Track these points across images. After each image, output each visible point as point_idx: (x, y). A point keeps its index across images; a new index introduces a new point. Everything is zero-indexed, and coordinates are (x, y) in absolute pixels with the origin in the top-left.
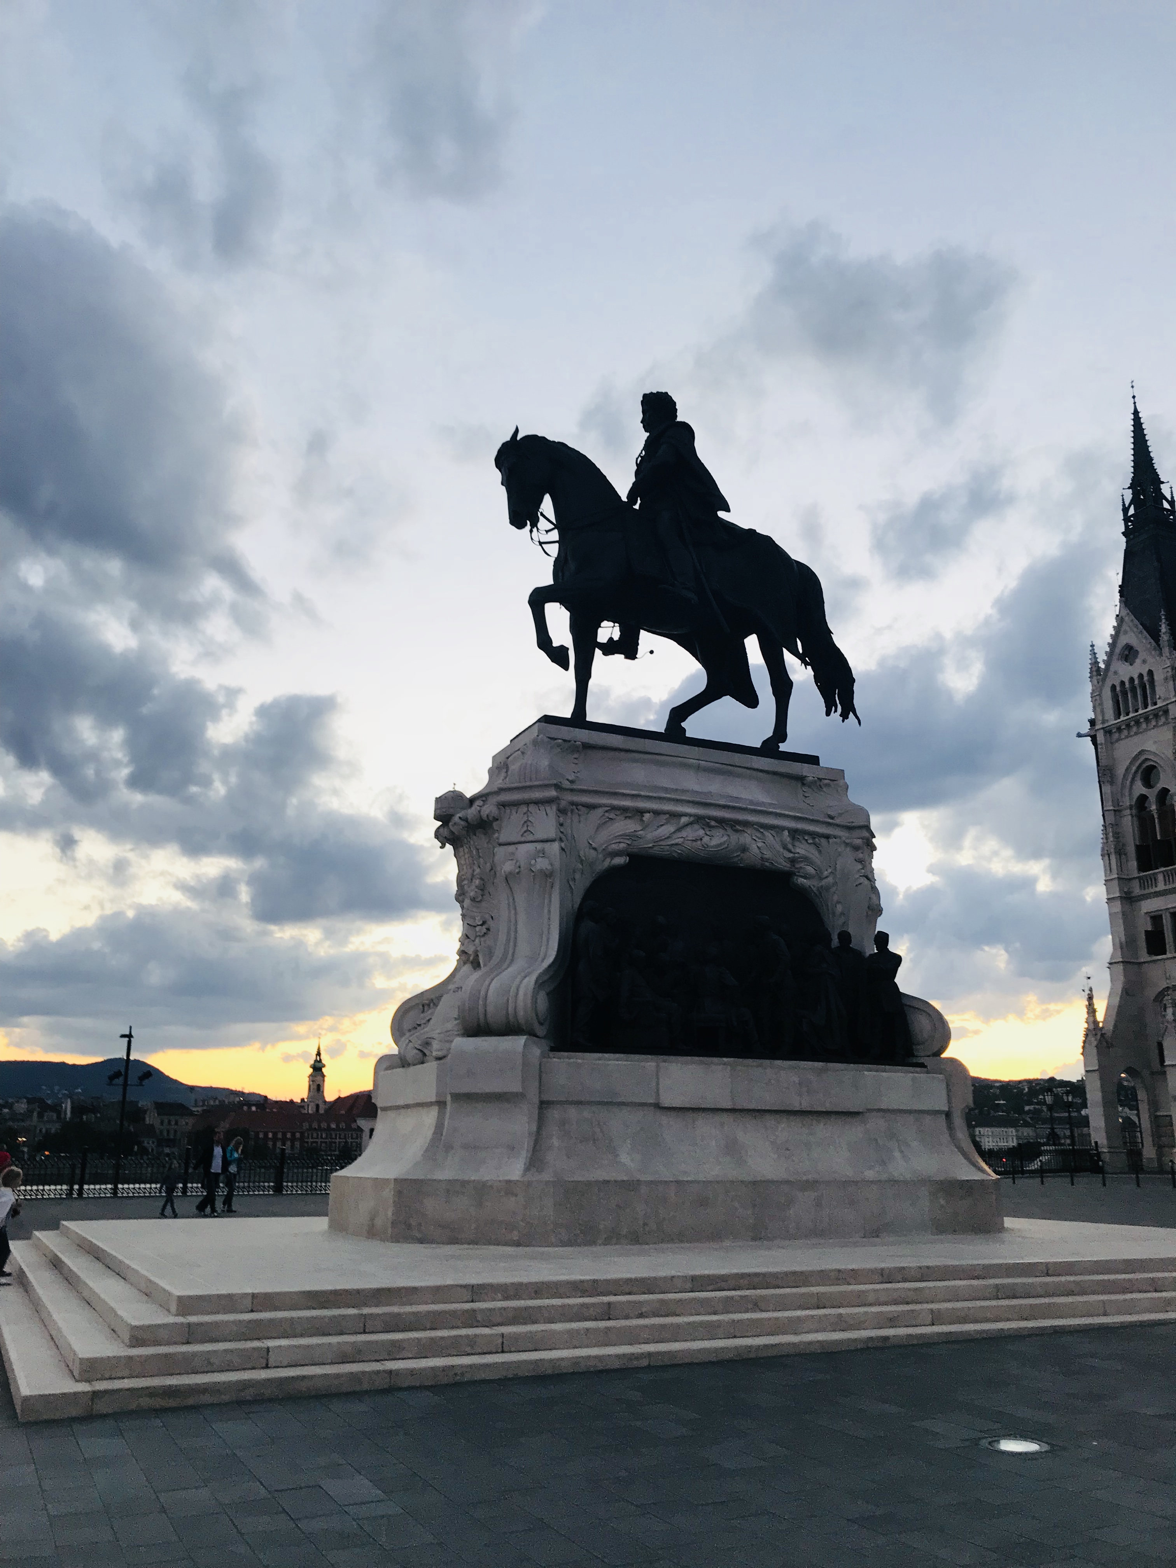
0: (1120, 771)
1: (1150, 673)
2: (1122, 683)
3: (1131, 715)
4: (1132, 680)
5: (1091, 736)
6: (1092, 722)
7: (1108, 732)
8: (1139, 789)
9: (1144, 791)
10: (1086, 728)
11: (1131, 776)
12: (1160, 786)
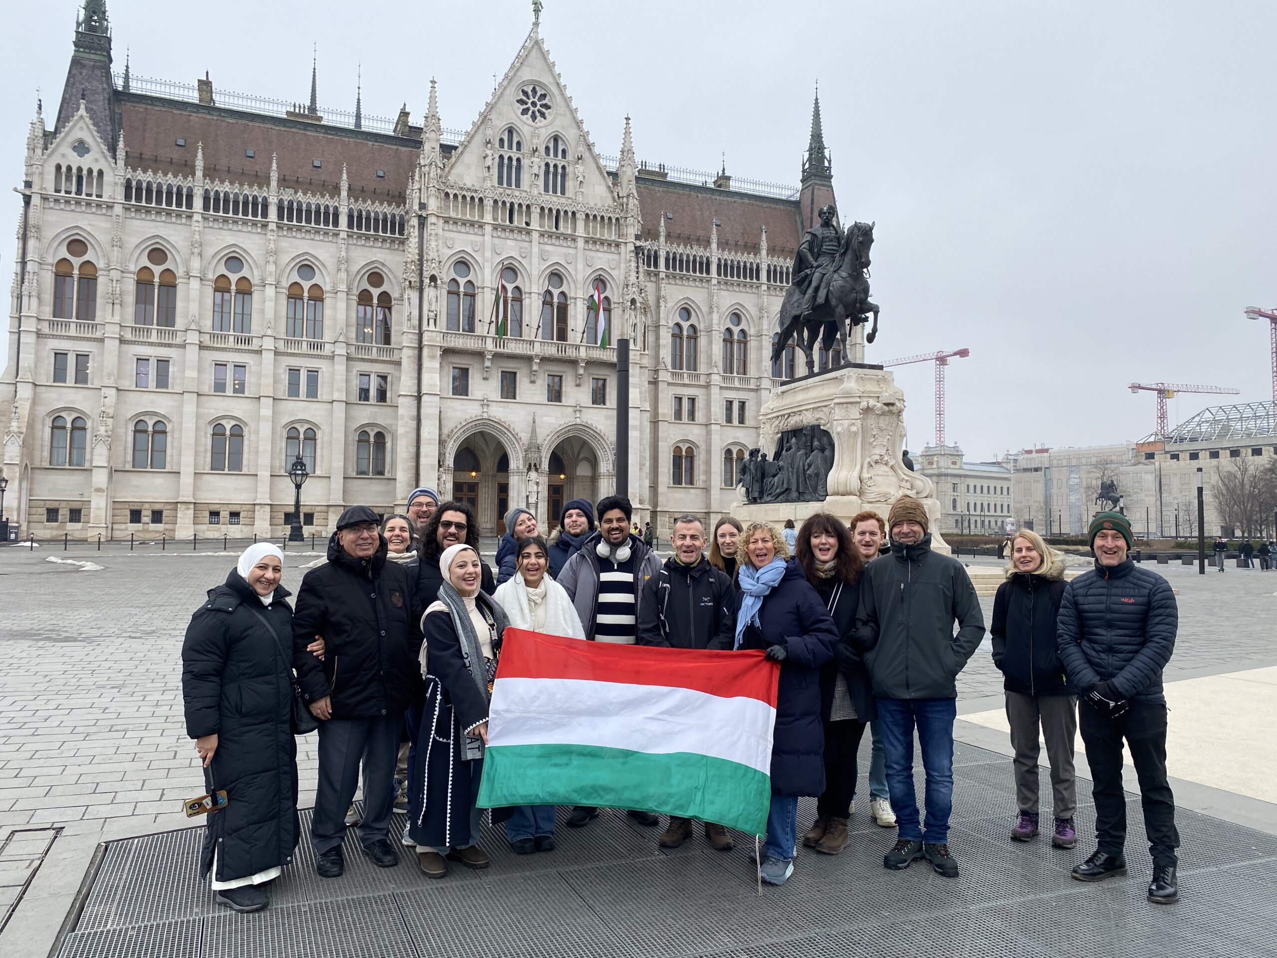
0: (49, 233)
1: (101, 173)
2: (69, 168)
3: (73, 195)
4: (80, 169)
5: (24, 195)
6: (28, 184)
7: (45, 198)
8: (64, 253)
9: (68, 256)
10: (21, 186)
11: (58, 241)
12: (86, 258)
